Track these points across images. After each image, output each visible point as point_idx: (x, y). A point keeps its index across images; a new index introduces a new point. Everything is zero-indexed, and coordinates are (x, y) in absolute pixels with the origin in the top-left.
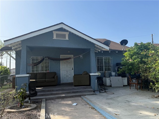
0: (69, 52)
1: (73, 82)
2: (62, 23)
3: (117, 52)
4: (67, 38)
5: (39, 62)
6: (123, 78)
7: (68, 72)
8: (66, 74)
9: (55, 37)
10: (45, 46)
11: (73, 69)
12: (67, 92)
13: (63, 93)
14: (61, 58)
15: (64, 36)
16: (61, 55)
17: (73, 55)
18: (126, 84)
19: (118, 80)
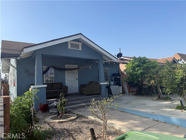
0: (73, 62)
1: (78, 92)
2: (80, 34)
3: (115, 64)
4: (80, 49)
5: (44, 71)
6: (119, 87)
7: (73, 82)
8: (71, 84)
9: (69, 47)
10: (61, 55)
11: (78, 79)
12: (85, 101)
13: (82, 102)
14: (66, 68)
15: (77, 46)
16: (66, 65)
17: (77, 66)
18: (121, 92)
19: (116, 89)
